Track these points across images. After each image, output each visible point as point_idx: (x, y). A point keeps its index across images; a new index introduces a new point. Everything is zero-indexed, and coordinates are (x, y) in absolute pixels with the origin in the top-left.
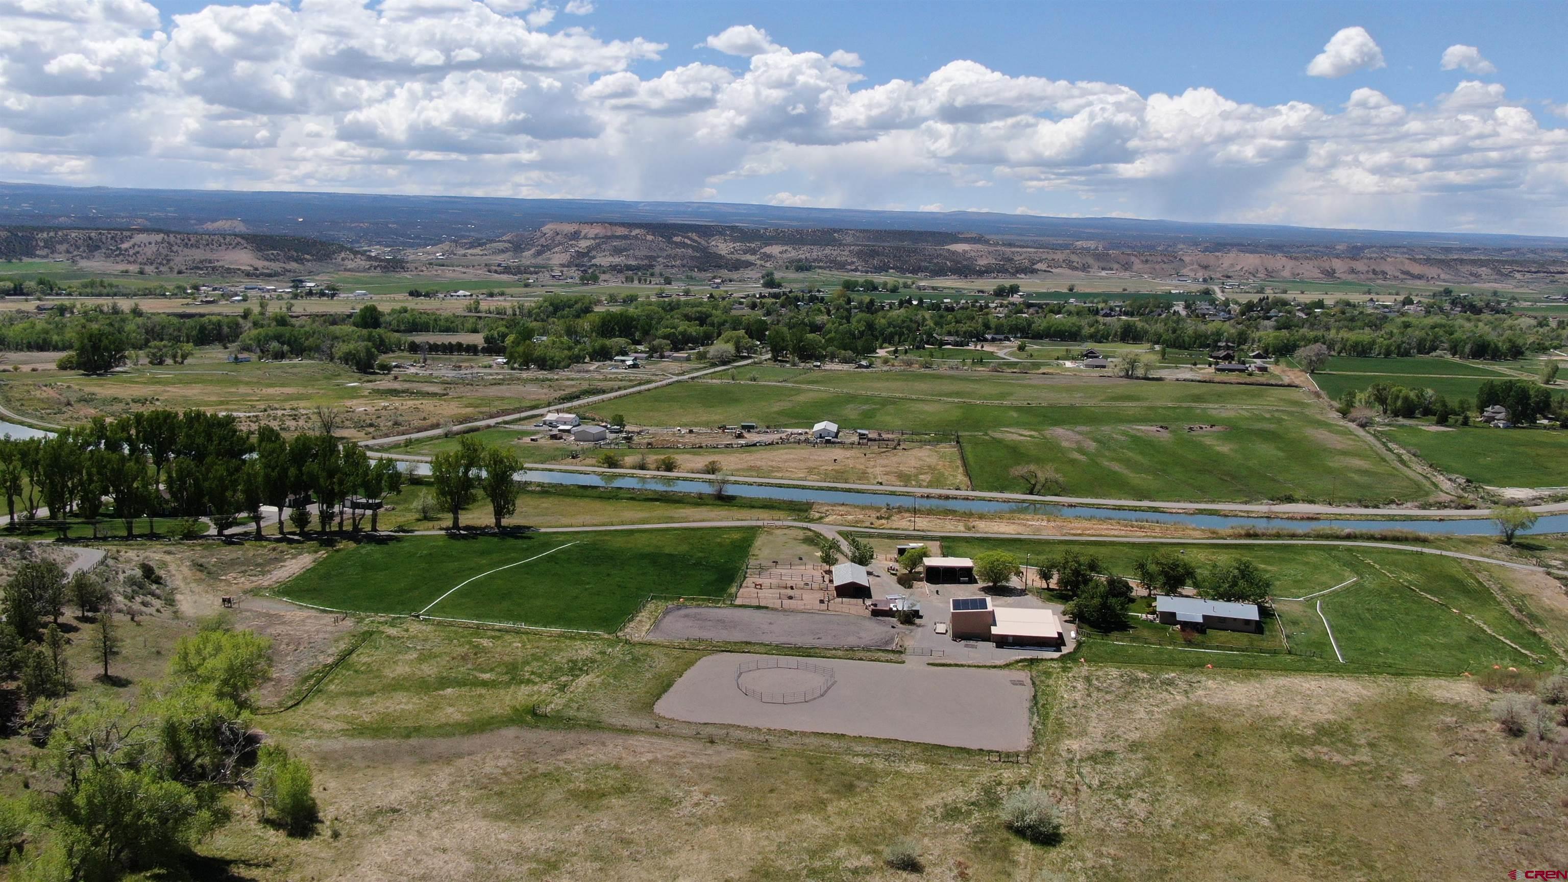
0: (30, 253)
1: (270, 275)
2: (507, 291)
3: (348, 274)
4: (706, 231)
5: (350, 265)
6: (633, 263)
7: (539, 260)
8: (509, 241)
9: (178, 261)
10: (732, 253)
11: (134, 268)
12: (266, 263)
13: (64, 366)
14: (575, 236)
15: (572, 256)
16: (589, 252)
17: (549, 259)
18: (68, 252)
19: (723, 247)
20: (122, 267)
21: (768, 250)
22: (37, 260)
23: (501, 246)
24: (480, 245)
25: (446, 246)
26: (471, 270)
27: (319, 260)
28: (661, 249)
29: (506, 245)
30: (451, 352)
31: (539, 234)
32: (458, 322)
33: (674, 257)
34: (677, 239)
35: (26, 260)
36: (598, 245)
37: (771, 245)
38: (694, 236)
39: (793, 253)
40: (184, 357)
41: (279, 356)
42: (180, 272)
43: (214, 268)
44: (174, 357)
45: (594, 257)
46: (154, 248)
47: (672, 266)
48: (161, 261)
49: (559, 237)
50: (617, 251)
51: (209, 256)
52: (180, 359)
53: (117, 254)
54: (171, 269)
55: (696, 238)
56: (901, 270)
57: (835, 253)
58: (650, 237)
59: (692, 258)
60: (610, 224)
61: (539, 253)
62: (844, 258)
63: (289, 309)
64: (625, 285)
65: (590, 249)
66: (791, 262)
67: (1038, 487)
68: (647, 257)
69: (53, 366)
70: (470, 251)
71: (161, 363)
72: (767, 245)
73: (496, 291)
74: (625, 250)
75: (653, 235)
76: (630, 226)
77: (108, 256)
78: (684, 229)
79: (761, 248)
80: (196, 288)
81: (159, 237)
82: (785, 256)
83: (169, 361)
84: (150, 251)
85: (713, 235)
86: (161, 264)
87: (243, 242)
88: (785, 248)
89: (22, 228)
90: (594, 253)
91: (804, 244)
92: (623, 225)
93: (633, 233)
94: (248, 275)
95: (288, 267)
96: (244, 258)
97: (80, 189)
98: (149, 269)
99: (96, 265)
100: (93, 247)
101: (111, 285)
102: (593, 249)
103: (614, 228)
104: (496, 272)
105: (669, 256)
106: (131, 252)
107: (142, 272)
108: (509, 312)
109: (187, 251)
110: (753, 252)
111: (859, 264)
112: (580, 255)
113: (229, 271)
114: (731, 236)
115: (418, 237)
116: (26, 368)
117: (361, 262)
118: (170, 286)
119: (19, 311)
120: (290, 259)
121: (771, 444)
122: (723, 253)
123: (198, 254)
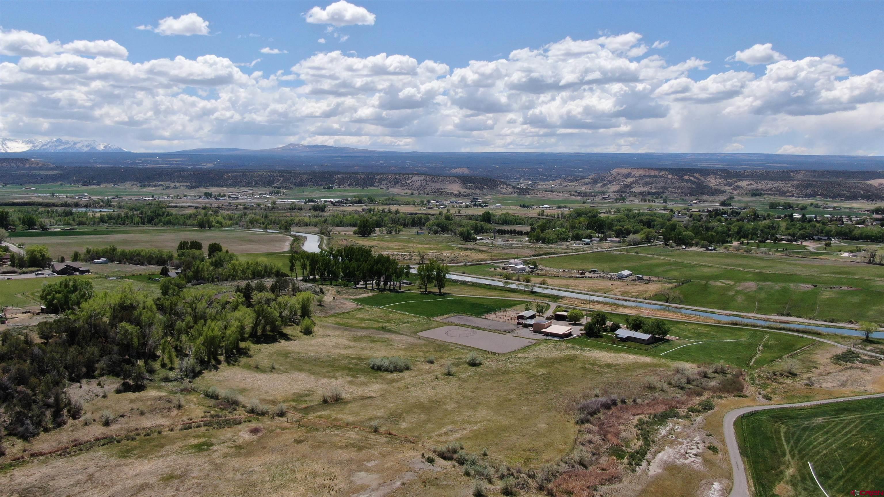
0: (372, 185)
1: (465, 196)
2: (568, 205)
3: (501, 196)
4: (705, 172)
5: (504, 191)
6: (653, 191)
7: (603, 189)
8: (592, 179)
9: (429, 189)
10: (717, 185)
11: (409, 192)
12: (466, 190)
13: (355, 233)
14: (628, 175)
15: (621, 187)
16: (631, 184)
17: (609, 188)
18: (386, 184)
19: (713, 182)
20: (405, 191)
21: (740, 183)
22: (374, 188)
23: (586, 181)
24: (576, 180)
25: (559, 181)
26: (561, 194)
27: (491, 188)
28: (673, 183)
29: (589, 180)
30: (511, 234)
31: (609, 174)
32: (526, 220)
33: (678, 188)
34: (686, 177)
35: (370, 188)
36: (637, 181)
37: (742, 180)
38: (697, 175)
39: (755, 186)
40: (399, 231)
41: (436, 232)
42: (428, 194)
43: (442, 192)
44: (396, 231)
45: (633, 188)
46: (420, 182)
47: (676, 193)
48: (421, 189)
49: (619, 176)
50: (647, 184)
51: (442, 186)
52: (398, 232)
53: (405, 185)
54: (424, 192)
55: (699, 177)
56: (825, 196)
57: (782, 185)
58: (670, 176)
59: (689, 188)
60: (649, 169)
61: (605, 185)
62: (787, 189)
63: (459, 212)
64: (640, 203)
65: (632, 183)
66: (751, 190)
67: (670, 300)
68: (662, 188)
69: (352, 233)
70: (569, 184)
71: (391, 233)
72: (740, 180)
73: (562, 205)
74: (652, 183)
75: (672, 175)
76: (660, 170)
77: (401, 186)
78: (691, 171)
79: (736, 182)
80: (429, 202)
81: (422, 178)
82: (749, 187)
83: (394, 233)
84: (418, 184)
85: (710, 175)
86: (421, 190)
87: (457, 180)
88: (750, 183)
89: (371, 173)
90: (634, 185)
91: (764, 180)
92: (656, 169)
93: (661, 174)
94: (456, 195)
95: (474, 192)
96: (456, 188)
97: (406, 153)
98: (415, 192)
99: (396, 190)
100: (396, 182)
101: (396, 200)
102: (634, 183)
103: (650, 171)
104: (574, 195)
105: (675, 187)
106: (410, 184)
107: (412, 194)
108: (556, 216)
109: (433, 184)
110: (730, 184)
111: (796, 192)
112: (626, 186)
113: (448, 193)
114: (720, 175)
115: (550, 176)
116: (343, 233)
117: (510, 190)
118: (418, 201)
119: (356, 211)
120: (476, 188)
121: (592, 277)
122: (711, 185)
123: (437, 186)
